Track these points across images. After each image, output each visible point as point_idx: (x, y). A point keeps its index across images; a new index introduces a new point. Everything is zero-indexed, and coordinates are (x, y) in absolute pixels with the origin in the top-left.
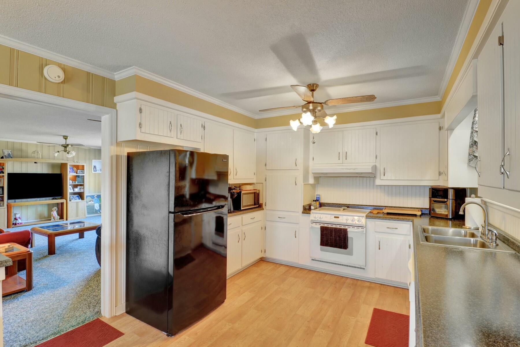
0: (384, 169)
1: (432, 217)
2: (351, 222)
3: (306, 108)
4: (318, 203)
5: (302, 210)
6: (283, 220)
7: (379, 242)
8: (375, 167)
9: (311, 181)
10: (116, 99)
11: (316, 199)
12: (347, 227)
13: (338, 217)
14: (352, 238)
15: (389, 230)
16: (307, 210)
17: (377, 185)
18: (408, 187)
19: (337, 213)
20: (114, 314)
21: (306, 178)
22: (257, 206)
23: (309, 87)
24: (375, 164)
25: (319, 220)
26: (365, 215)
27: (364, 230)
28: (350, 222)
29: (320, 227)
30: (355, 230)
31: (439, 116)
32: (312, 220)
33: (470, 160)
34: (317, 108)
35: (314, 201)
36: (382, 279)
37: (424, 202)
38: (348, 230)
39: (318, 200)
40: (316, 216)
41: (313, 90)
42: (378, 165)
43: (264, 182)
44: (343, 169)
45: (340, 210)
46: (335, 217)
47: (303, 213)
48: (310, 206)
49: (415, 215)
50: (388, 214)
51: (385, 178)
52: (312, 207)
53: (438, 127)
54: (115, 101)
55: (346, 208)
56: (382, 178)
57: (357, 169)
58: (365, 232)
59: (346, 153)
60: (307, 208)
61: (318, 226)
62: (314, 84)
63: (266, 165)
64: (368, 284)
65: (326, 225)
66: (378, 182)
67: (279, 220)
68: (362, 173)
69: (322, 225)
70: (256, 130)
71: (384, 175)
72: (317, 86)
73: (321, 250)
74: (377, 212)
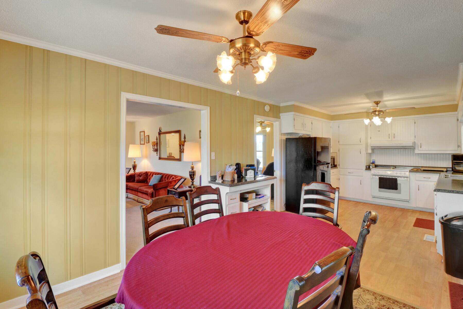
0: (421, 144)
1: (454, 172)
3: (374, 114)
4: (374, 164)
5: (365, 168)
6: (352, 174)
7: (419, 186)
8: (414, 143)
9: (370, 151)
10: (281, 114)
11: (372, 162)
12: (396, 178)
14: (400, 184)
15: (425, 179)
16: (368, 168)
17: (416, 154)
18: (437, 155)
20: (281, 211)
21: (367, 149)
22: (333, 166)
23: (375, 103)
24: (414, 141)
25: (377, 173)
26: (409, 171)
27: (409, 179)
28: (398, 174)
29: (378, 178)
30: (403, 179)
31: (456, 113)
32: (372, 174)
34: (380, 113)
35: (371, 163)
36: (421, 208)
37: (448, 164)
38: (398, 179)
39: (374, 163)
40: (375, 172)
41: (377, 104)
42: (416, 142)
43: (338, 152)
44: (393, 144)
45: (390, 169)
47: (366, 170)
48: (369, 167)
49: (443, 171)
50: (424, 170)
51: (421, 149)
52: (371, 167)
53: (456, 119)
54: (280, 115)
55: (394, 167)
56: (419, 149)
57: (402, 144)
58: (409, 180)
59: (394, 134)
60: (368, 167)
61: (378, 177)
62: (378, 101)
63: (339, 142)
64: (412, 210)
65: (382, 177)
66: (417, 151)
67: (349, 174)
68: (405, 146)
69: (379, 176)
70: (332, 121)
71: (421, 147)
72: (380, 102)
73: (379, 191)
74: (416, 170)
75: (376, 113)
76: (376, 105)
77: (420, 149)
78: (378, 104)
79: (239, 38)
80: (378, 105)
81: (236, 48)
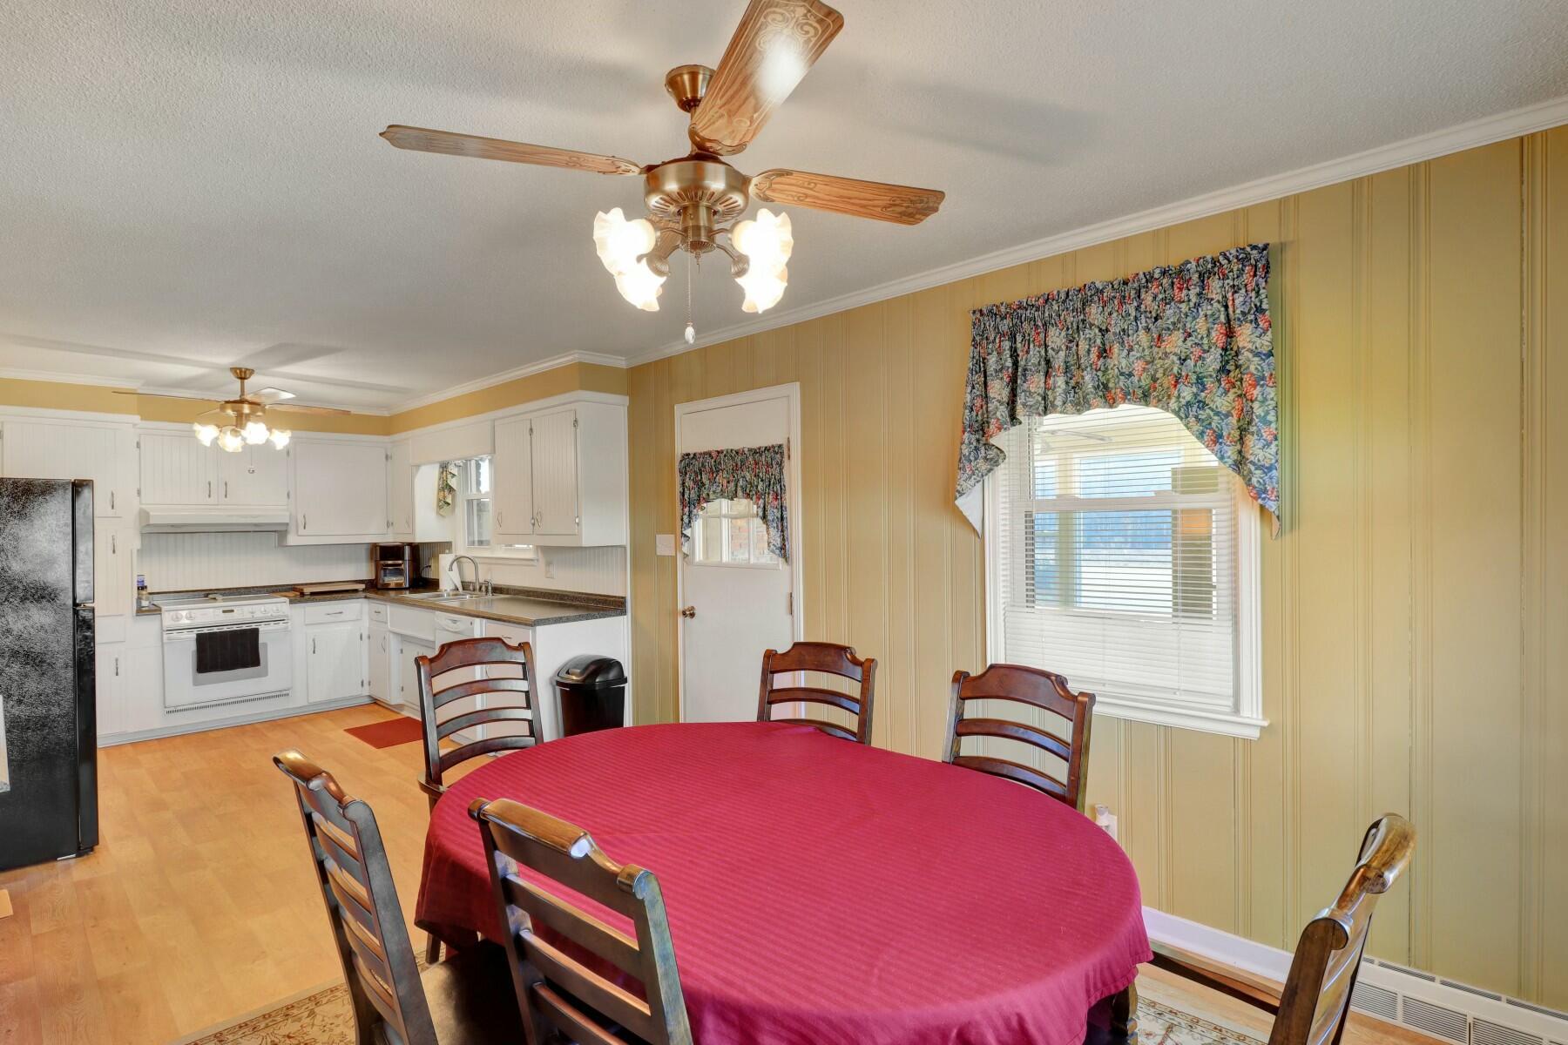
0: (305, 518)
2: (261, 615)
5: (135, 609)
7: (314, 641)
12: (254, 626)
13: (232, 611)
14: (265, 645)
19: (229, 604)
23: (237, 372)
26: (287, 600)
27: (288, 625)
28: (259, 615)
30: (272, 626)
31: (386, 439)
33: (440, 507)
36: (321, 703)
38: (259, 631)
41: (241, 378)
42: (292, 510)
44: (229, 516)
46: (224, 612)
47: (139, 616)
50: (313, 594)
51: (306, 532)
53: (384, 455)
56: (301, 534)
57: (260, 516)
58: (285, 628)
59: (226, 484)
61: (193, 635)
62: (247, 370)
65: (206, 631)
66: (291, 540)
68: (265, 525)
69: (198, 632)
71: (305, 528)
72: (252, 372)
73: (196, 683)
74: (298, 593)
75: (242, 408)
76: (239, 381)
77: (301, 531)
78: (245, 378)
79: (672, 159)
80: (246, 381)
81: (663, 192)
